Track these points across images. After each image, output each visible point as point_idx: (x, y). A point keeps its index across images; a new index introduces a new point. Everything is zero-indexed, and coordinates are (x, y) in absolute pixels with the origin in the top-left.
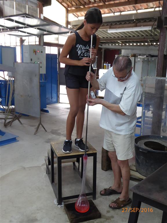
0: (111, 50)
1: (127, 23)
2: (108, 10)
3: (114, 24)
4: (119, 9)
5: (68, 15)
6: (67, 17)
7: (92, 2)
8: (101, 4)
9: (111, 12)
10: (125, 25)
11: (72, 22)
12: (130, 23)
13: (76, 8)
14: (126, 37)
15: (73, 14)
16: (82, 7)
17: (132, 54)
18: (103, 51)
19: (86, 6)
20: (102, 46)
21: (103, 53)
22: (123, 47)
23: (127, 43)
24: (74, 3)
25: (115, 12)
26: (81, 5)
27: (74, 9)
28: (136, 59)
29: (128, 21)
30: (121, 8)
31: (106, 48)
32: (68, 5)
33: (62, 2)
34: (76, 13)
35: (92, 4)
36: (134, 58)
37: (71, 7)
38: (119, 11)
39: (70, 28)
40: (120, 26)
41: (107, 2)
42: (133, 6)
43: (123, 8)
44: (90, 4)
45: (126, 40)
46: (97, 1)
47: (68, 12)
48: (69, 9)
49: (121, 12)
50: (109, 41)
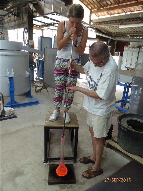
0: (122, 42)
1: (135, 20)
2: (121, 11)
3: (125, 21)
4: (130, 10)
5: (91, 15)
6: (90, 17)
7: (109, 4)
8: (116, 6)
9: (123, 12)
10: (133, 22)
11: (94, 20)
12: (137, 20)
13: (97, 9)
14: (134, 32)
15: (95, 14)
16: (102, 8)
17: (138, 46)
18: (116, 43)
19: (105, 8)
20: (115, 38)
21: (116, 44)
22: (131, 40)
23: (135, 37)
24: (96, 6)
25: (127, 12)
26: (101, 7)
27: (96, 10)
28: (140, 49)
29: (136, 18)
30: (132, 8)
31: (119, 40)
32: (92, 8)
33: (87, 5)
34: (97, 13)
35: (109, 6)
36: (139, 48)
37: (93, 9)
38: (130, 11)
39: (92, 24)
40: (129, 22)
41: (121, 4)
42: (141, 6)
43: (133, 8)
44: (108, 6)
45: (134, 34)
46: (113, 4)
47: (91, 12)
48: (92, 10)
49: (131, 12)
50: (120, 35)
